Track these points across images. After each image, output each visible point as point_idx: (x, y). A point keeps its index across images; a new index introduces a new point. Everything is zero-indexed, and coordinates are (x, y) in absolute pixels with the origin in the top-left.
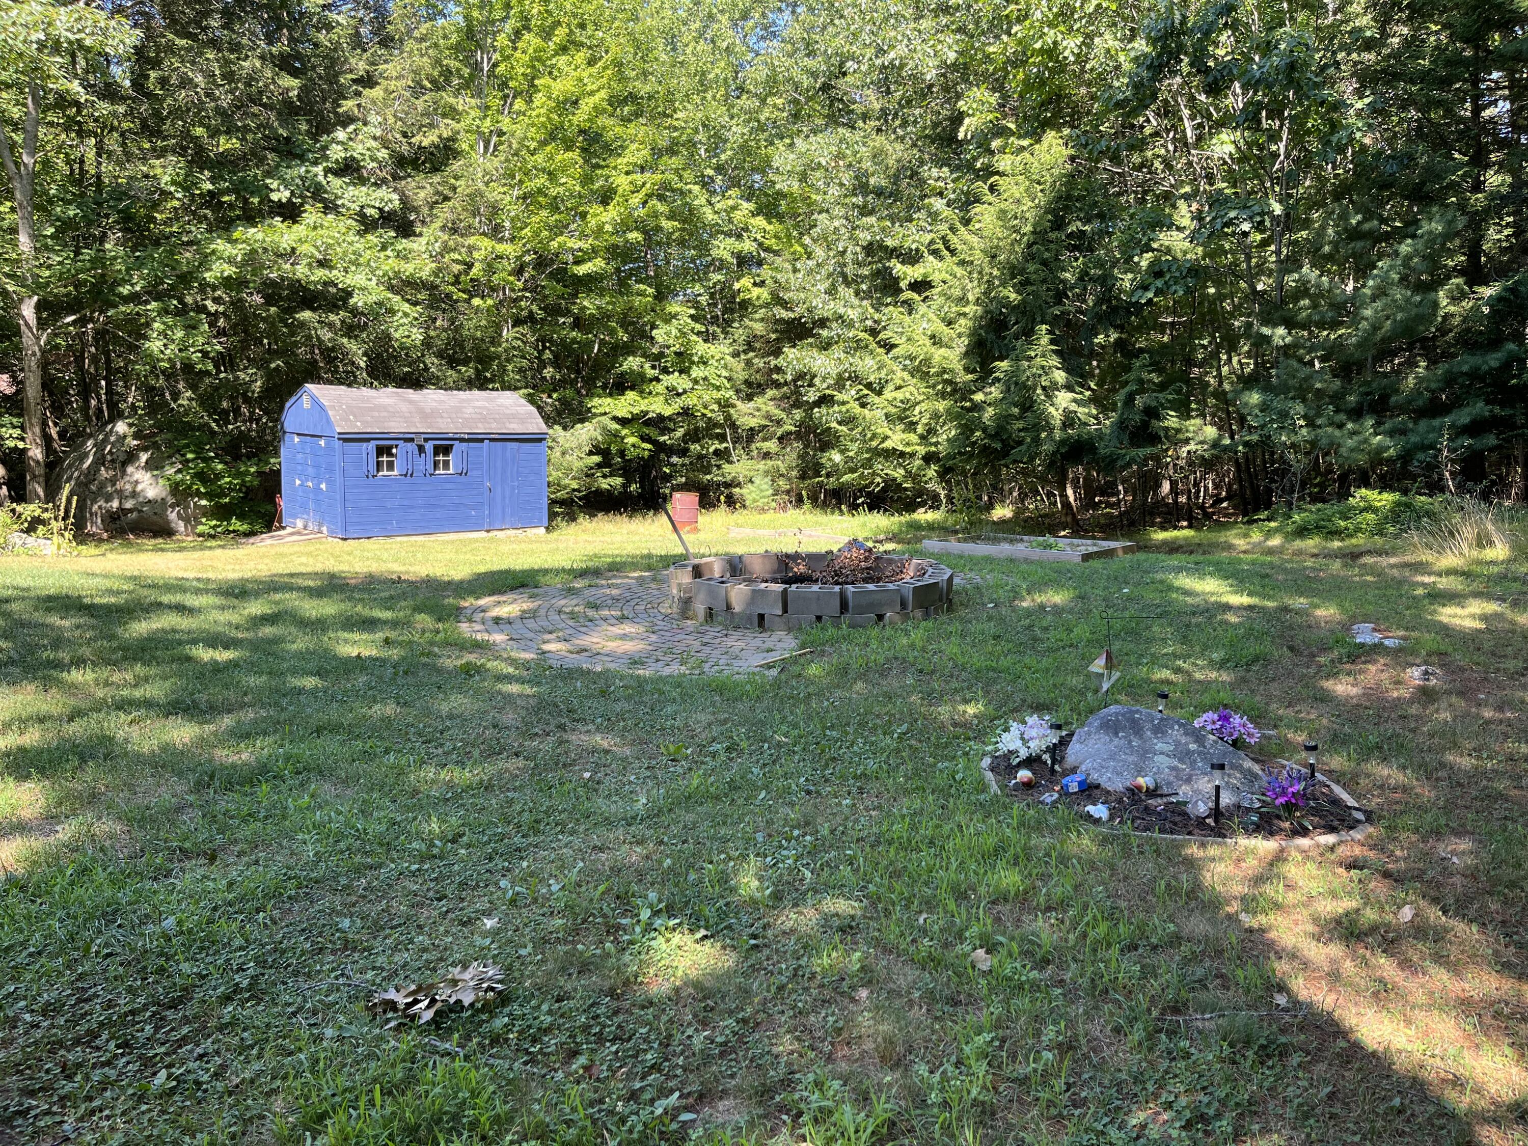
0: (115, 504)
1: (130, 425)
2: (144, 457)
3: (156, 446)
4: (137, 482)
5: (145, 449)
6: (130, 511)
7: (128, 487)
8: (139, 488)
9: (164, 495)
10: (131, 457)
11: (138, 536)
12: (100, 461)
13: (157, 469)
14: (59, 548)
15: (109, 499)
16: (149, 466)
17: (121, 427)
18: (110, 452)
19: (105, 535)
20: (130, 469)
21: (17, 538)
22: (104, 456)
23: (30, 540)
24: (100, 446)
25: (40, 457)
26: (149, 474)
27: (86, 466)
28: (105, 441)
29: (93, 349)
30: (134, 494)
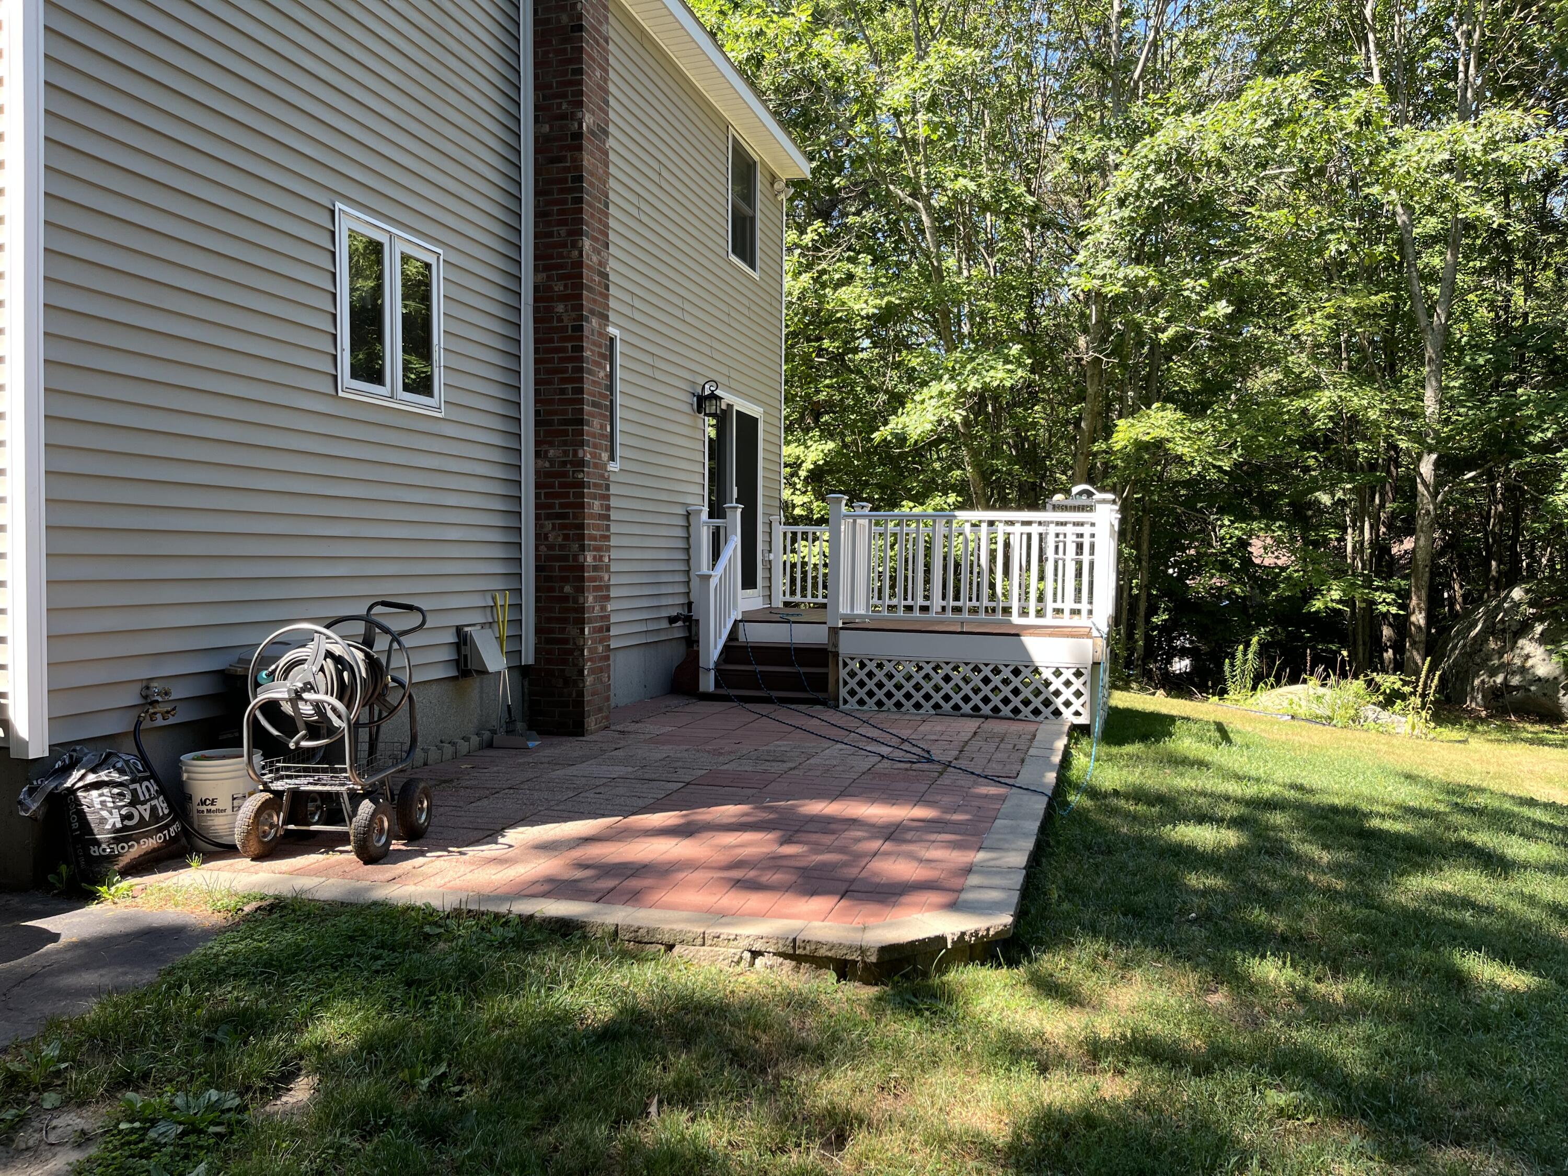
0: (1499, 679)
1: (1527, 592)
2: (1539, 628)
3: (1555, 616)
4: (1528, 657)
5: (1541, 619)
6: (1516, 688)
7: (1518, 662)
8: (1530, 663)
9: (1557, 672)
10: (1524, 629)
11: (1521, 719)
12: (1490, 630)
13: (1553, 642)
14: (1413, 727)
15: (1493, 673)
16: (1543, 639)
17: (1517, 593)
18: (1502, 619)
19: (1484, 714)
20: (1521, 642)
21: (1370, 711)
22: (1494, 624)
23: (1385, 715)
24: (1491, 615)
25: (1422, 622)
26: (1542, 649)
27: (1473, 634)
28: (1498, 607)
29: (1500, 508)
30: (1523, 670)
